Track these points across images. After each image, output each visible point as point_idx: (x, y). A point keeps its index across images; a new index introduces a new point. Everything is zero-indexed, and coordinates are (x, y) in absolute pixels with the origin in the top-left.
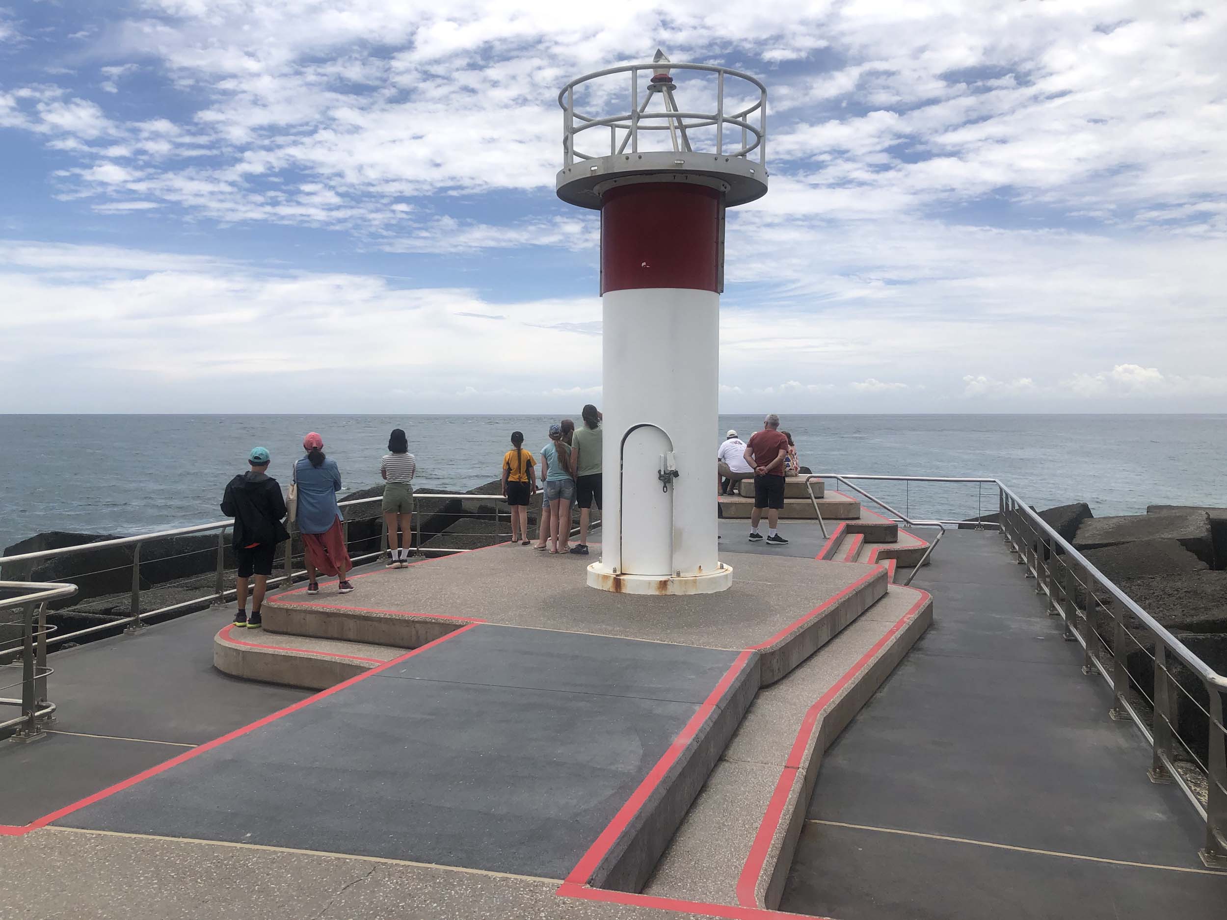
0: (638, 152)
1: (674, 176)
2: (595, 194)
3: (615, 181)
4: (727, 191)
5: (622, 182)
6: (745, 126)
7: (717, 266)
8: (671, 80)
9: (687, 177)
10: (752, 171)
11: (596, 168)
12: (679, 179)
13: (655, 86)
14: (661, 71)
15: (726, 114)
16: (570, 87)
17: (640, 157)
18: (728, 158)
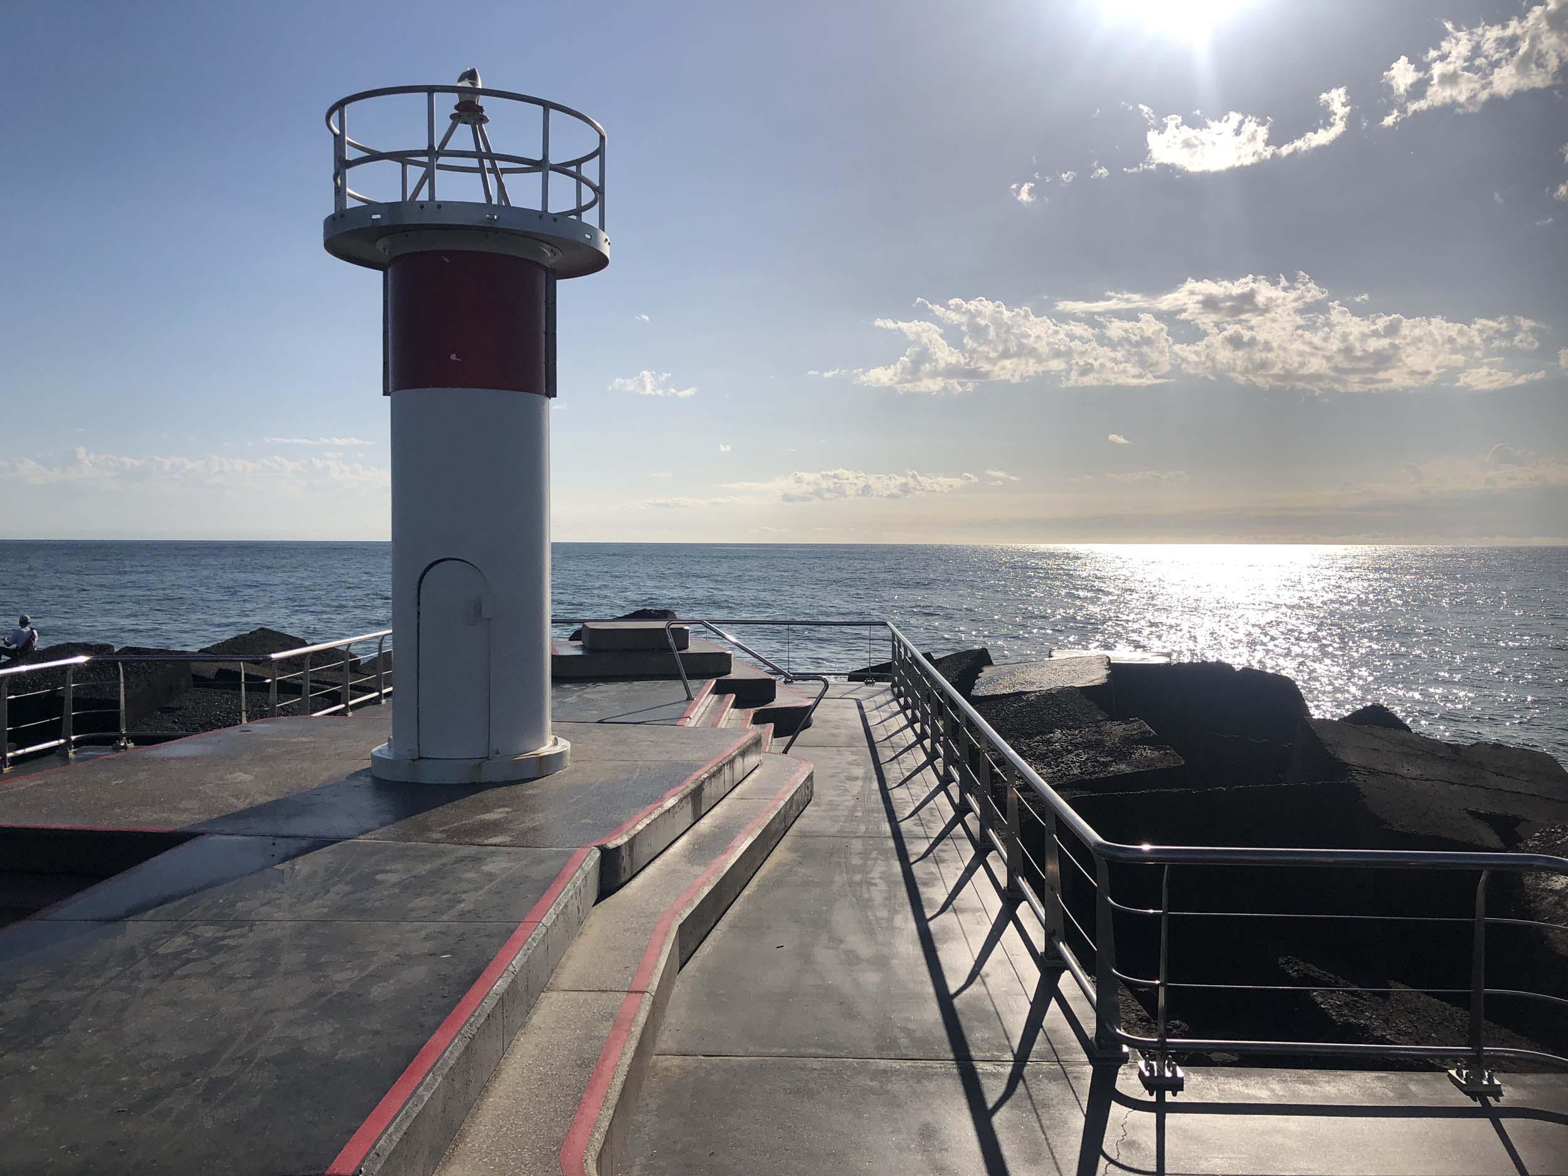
0: (436, 200)
1: (487, 235)
2: (379, 250)
3: (407, 236)
4: (556, 258)
6: (580, 179)
7: (547, 363)
8: (481, 109)
9: (503, 237)
10: (589, 237)
11: (379, 216)
13: (460, 116)
14: (468, 97)
15: (553, 160)
16: (340, 105)
17: (439, 206)
18: (556, 217)
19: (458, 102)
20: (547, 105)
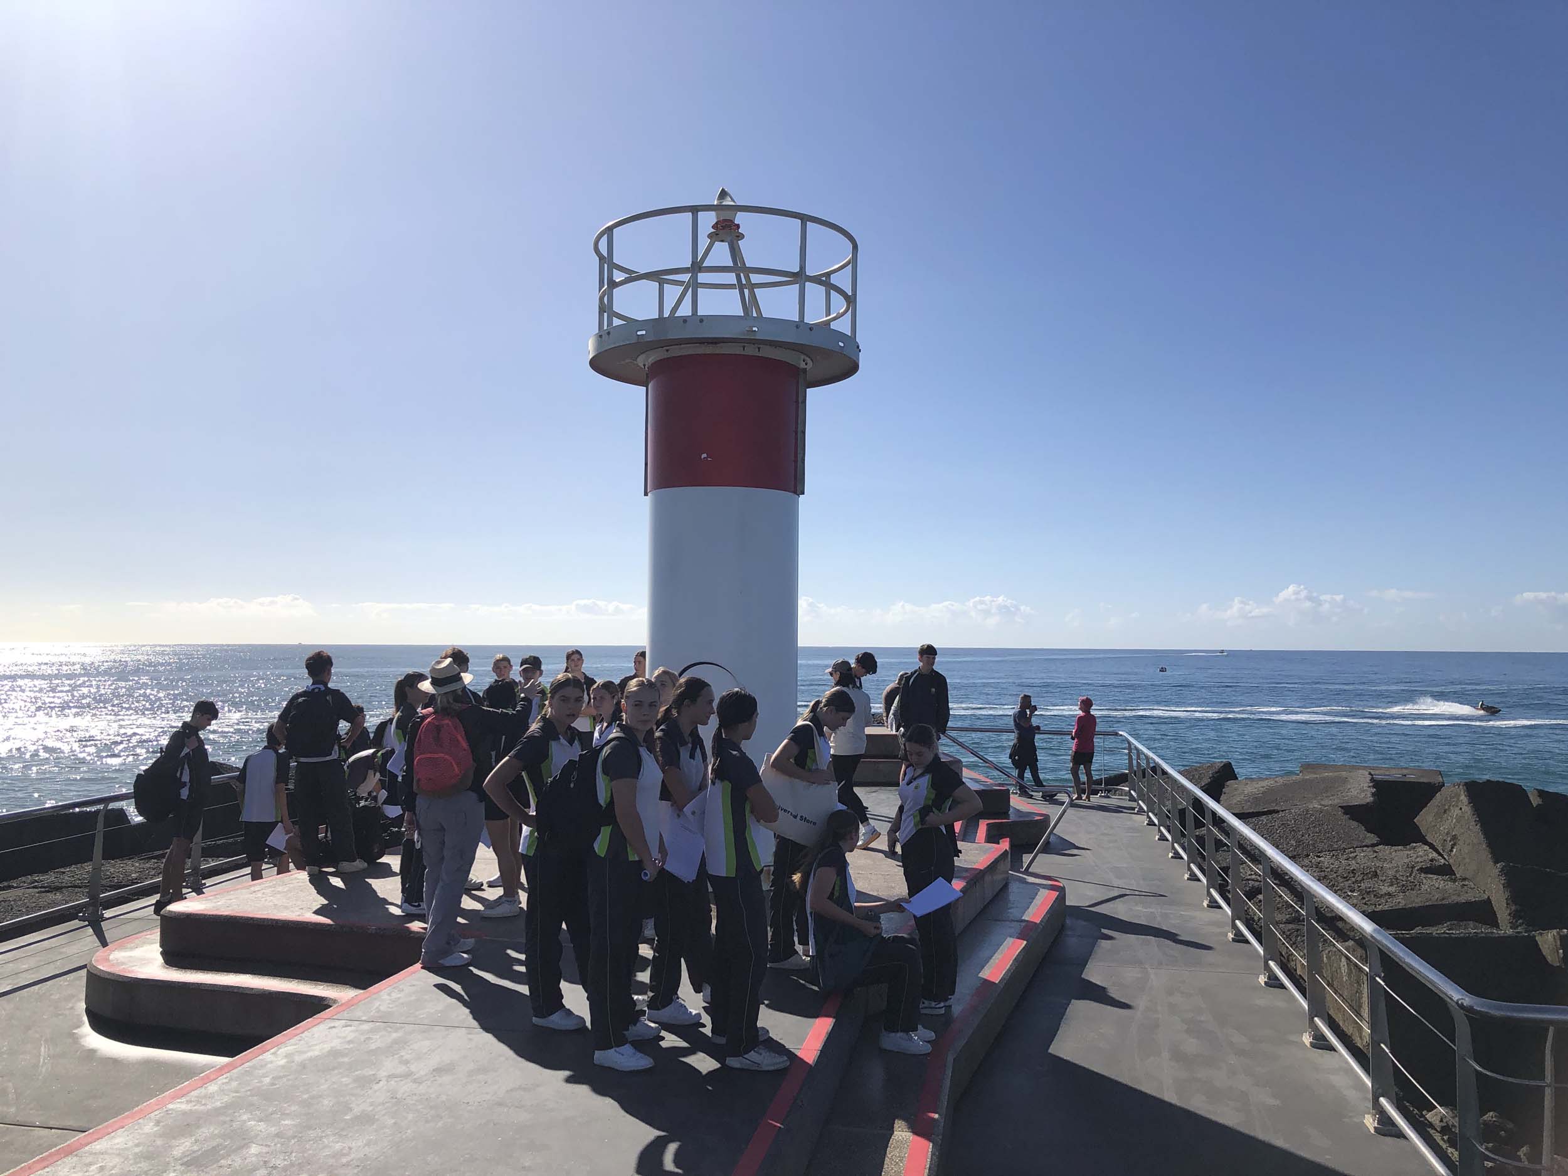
0: (700, 314)
1: (744, 347)
2: (639, 366)
3: (667, 350)
4: (808, 367)
5: (676, 352)
6: (831, 289)
7: (796, 461)
8: (738, 226)
9: (759, 348)
10: (841, 344)
11: (644, 332)
12: (750, 351)
13: (717, 234)
14: (726, 215)
15: (810, 272)
16: (609, 230)
17: (701, 321)
18: (811, 328)
19: (715, 221)
20: (804, 219)
